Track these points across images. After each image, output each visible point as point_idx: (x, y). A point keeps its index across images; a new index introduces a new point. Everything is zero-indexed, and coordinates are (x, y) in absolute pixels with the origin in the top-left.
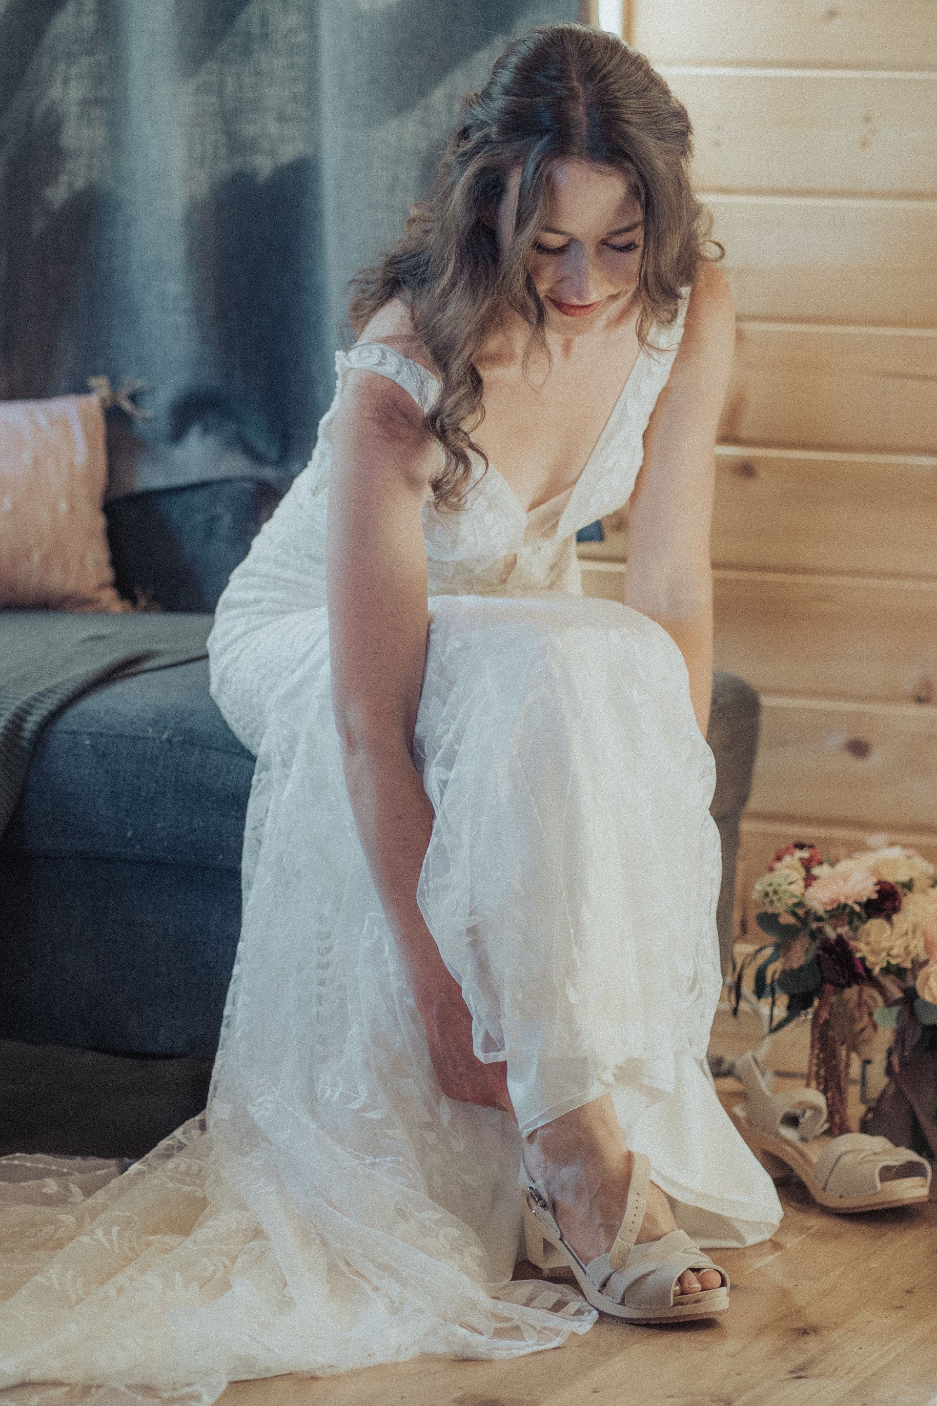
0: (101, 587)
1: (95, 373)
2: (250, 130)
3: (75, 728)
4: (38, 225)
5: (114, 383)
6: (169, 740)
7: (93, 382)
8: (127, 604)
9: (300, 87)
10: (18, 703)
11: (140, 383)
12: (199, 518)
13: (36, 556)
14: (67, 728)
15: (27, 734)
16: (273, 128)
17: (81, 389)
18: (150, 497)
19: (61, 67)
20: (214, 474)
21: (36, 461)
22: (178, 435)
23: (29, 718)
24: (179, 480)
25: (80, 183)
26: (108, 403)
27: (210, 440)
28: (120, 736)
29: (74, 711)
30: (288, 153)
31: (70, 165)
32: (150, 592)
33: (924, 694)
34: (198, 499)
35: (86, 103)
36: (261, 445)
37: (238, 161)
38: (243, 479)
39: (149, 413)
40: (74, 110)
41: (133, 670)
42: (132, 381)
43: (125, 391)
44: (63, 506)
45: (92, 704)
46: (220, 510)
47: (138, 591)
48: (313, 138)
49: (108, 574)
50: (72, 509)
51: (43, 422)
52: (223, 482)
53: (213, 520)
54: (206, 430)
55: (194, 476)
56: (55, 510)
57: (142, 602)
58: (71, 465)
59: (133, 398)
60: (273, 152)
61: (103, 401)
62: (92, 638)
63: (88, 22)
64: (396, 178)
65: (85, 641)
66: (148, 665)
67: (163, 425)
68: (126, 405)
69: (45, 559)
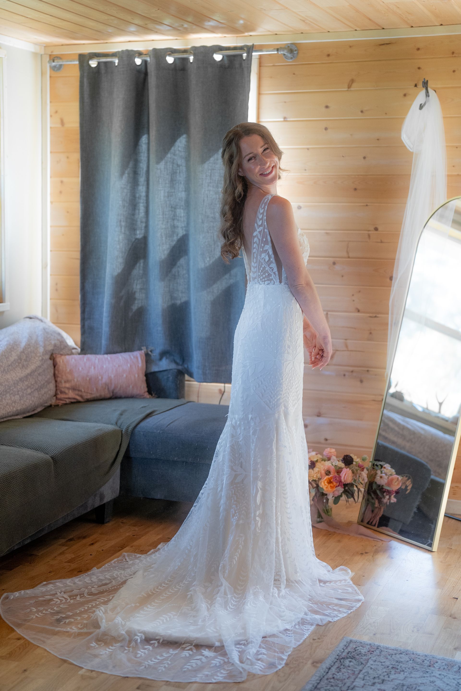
0: (145, 392)
1: (143, 346)
2: (175, 295)
3: (139, 430)
4: (130, 314)
5: (147, 348)
6: (159, 433)
7: (143, 348)
8: (150, 396)
9: (186, 286)
10: (127, 425)
11: (152, 348)
12: (165, 377)
13: (131, 387)
14: (137, 430)
15: (129, 431)
16: (180, 295)
17: (140, 349)
18: (155, 373)
19: (136, 281)
20: (168, 368)
21: (131, 366)
22: (161, 359)
23: (130, 428)
24: (161, 369)
25: (140, 305)
26: (146, 352)
27: (167, 360)
28: (149, 432)
29: (139, 426)
30: (183, 300)
31: (136, 302)
32: (155, 393)
33: (319, 415)
34: (165, 373)
35: (141, 289)
36: (178, 361)
37: (173, 302)
38: (175, 369)
39: (154, 354)
40: (138, 291)
41: (151, 415)
42: (151, 348)
43: (149, 350)
44: (136, 376)
45: (143, 424)
46: (170, 376)
47: (152, 392)
48: (189, 297)
49: (146, 389)
50: (138, 376)
51: (132, 357)
52: (170, 370)
53: (168, 378)
54: (167, 358)
55: (164, 369)
56: (135, 377)
57: (153, 395)
58: (138, 366)
59: (151, 351)
60: (180, 299)
61: (145, 352)
62: (142, 407)
63: (141, 272)
64: (207, 307)
65: (141, 408)
66: (154, 414)
67: (158, 357)
68: (150, 353)
69: (133, 387)
